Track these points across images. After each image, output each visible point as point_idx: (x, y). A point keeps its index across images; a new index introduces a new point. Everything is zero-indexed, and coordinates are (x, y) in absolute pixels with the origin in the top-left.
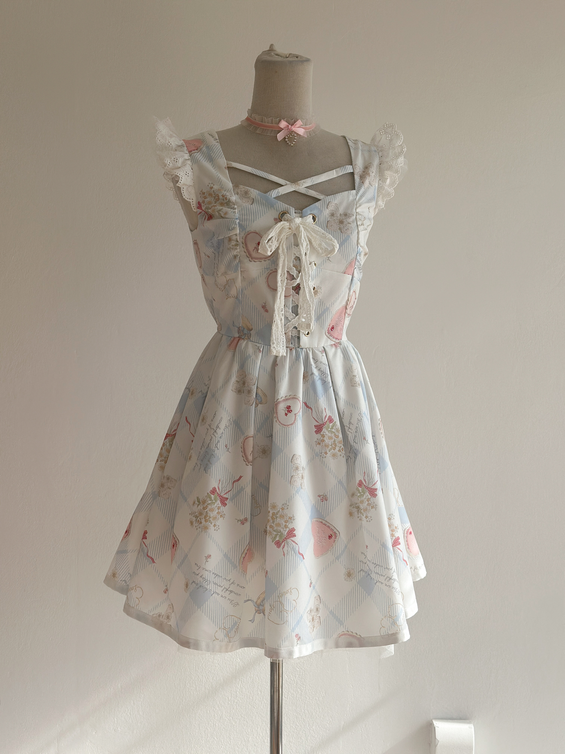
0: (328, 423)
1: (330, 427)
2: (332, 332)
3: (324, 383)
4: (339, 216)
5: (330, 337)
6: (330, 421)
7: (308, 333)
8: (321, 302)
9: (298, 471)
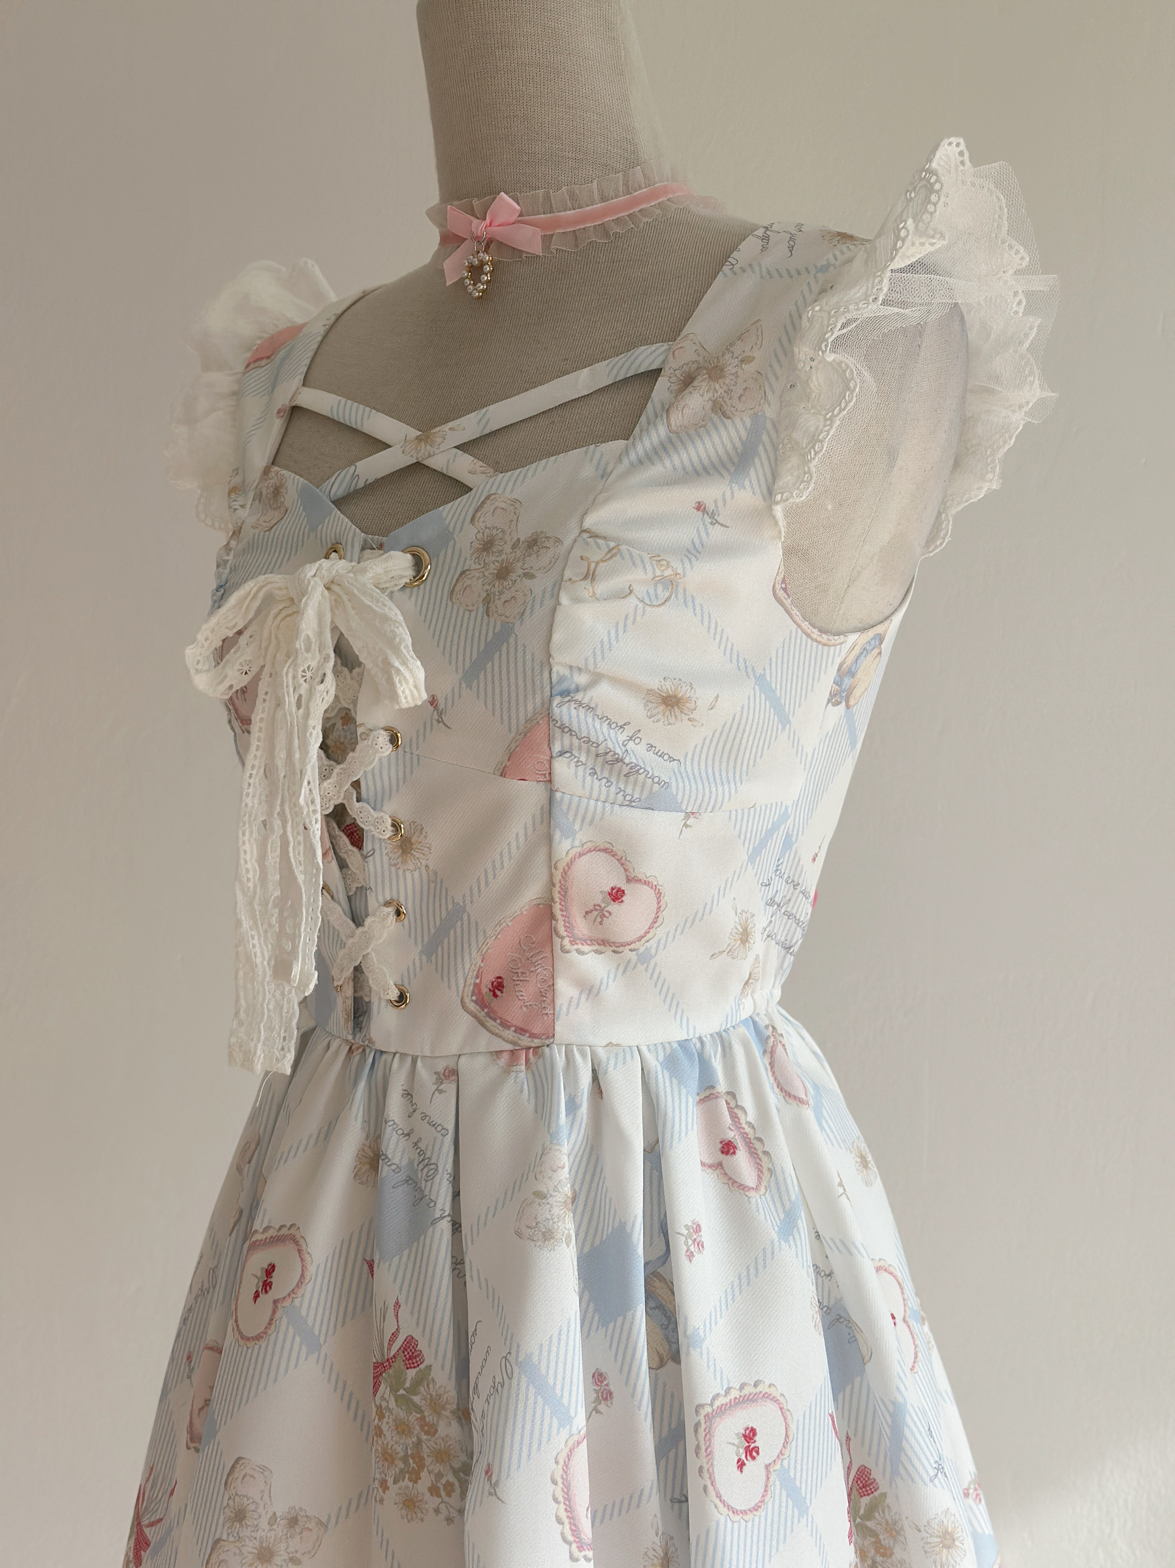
0: (399, 1363)
1: (407, 1385)
2: (495, 1003)
3: (419, 1199)
4: (508, 548)
5: (490, 1023)
6: (410, 1358)
7: (402, 998)
8: (435, 881)
9: (241, 1526)
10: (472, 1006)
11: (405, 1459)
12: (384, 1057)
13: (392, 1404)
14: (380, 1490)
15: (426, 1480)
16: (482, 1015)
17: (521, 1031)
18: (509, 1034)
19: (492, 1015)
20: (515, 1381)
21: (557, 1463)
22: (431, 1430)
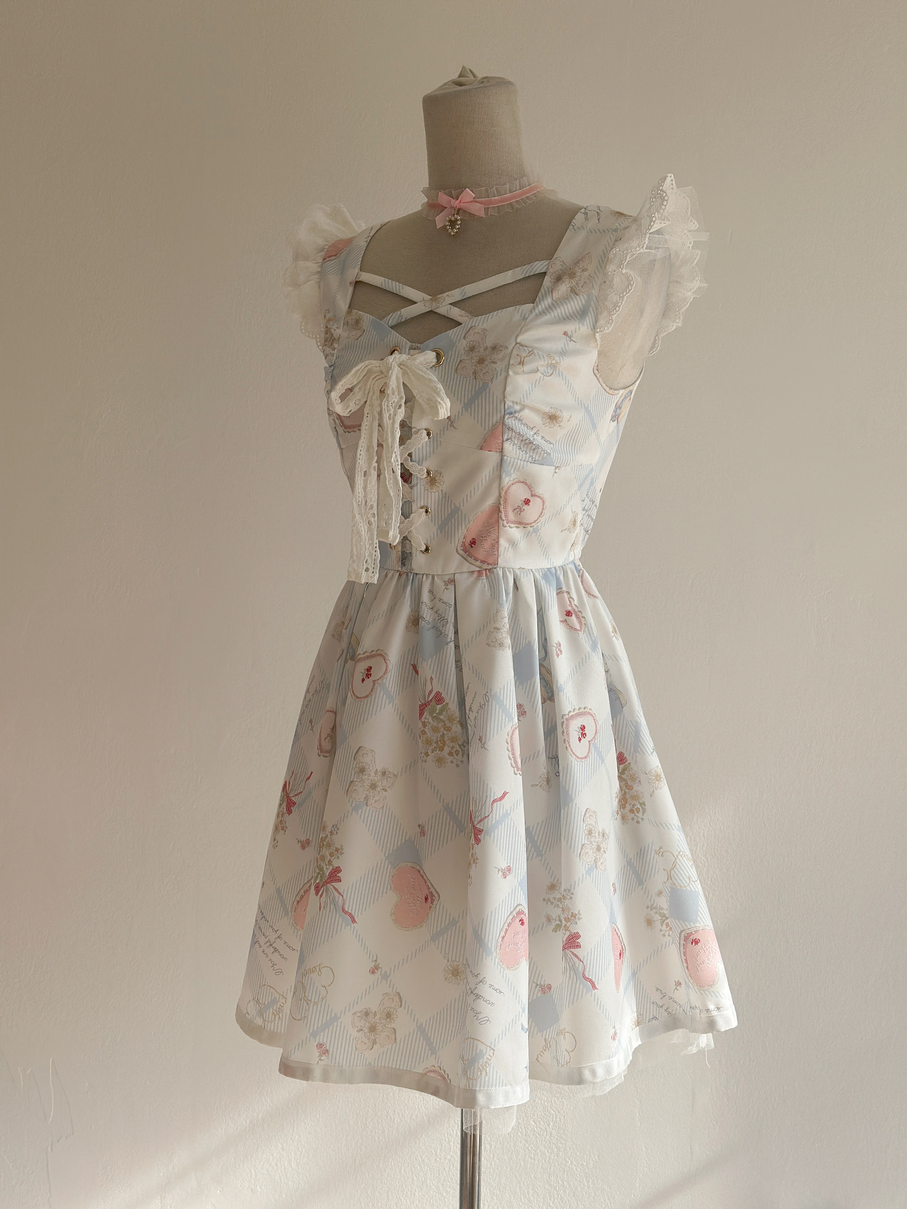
0: (433, 703)
2: (472, 550)
3: (439, 634)
4: (482, 350)
5: (469, 559)
6: (438, 700)
7: (427, 550)
8: (445, 497)
9: (363, 774)
10: (461, 552)
11: (436, 742)
12: (418, 576)
13: (430, 720)
14: (425, 757)
15: (447, 750)
16: (465, 556)
17: (483, 562)
18: (478, 563)
19: (470, 555)
20: (490, 703)
21: (508, 736)
22: (449, 729)
